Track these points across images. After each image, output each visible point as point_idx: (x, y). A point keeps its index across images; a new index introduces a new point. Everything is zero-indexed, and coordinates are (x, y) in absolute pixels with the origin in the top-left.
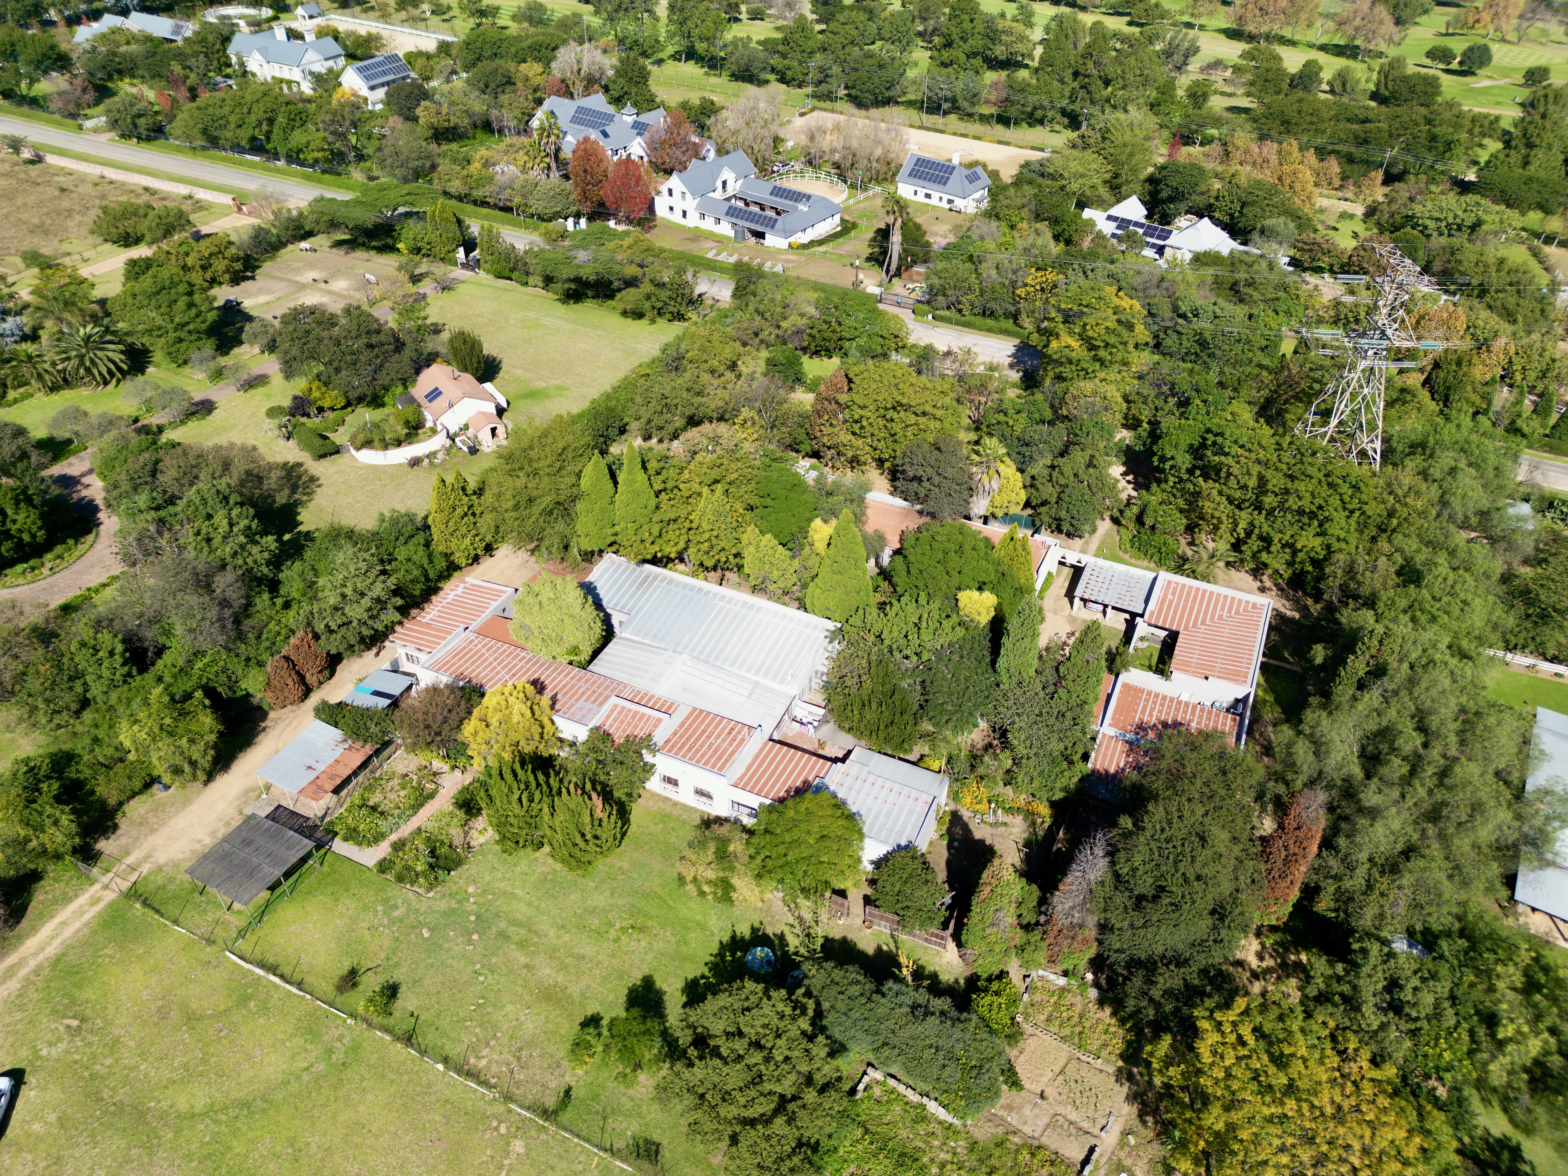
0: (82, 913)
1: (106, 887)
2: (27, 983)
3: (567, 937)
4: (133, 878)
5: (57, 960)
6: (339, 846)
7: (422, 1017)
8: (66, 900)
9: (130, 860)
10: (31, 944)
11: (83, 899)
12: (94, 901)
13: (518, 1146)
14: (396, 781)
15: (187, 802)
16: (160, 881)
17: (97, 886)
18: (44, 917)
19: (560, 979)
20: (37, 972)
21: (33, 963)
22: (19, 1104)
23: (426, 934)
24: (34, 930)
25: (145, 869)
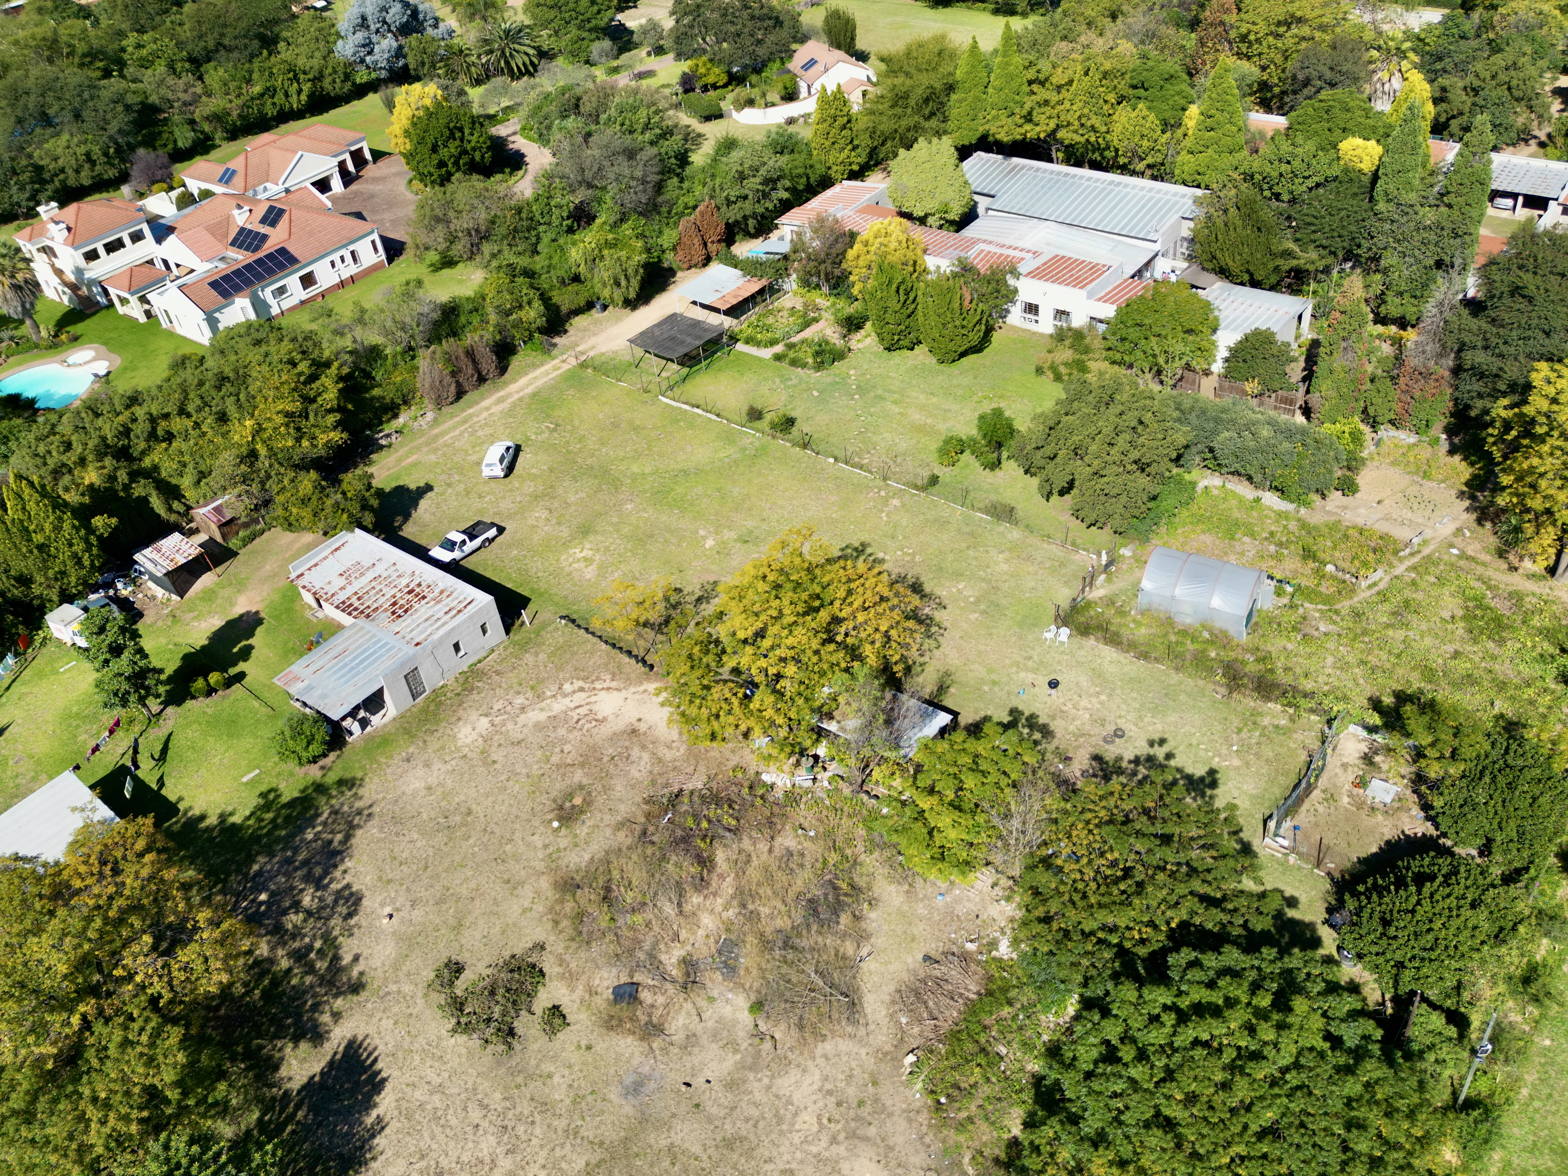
0: (548, 374)
1: (564, 361)
2: (514, 406)
3: (935, 399)
4: (583, 358)
5: (534, 395)
6: (740, 347)
7: (815, 436)
8: (535, 366)
9: (579, 349)
10: (513, 387)
11: (548, 367)
12: (555, 369)
13: (896, 502)
14: (785, 313)
15: (618, 320)
16: (603, 359)
17: (556, 361)
18: (521, 373)
19: (929, 421)
20: (521, 400)
21: (516, 397)
22: (520, 460)
23: (815, 393)
24: (514, 380)
25: (592, 354)
